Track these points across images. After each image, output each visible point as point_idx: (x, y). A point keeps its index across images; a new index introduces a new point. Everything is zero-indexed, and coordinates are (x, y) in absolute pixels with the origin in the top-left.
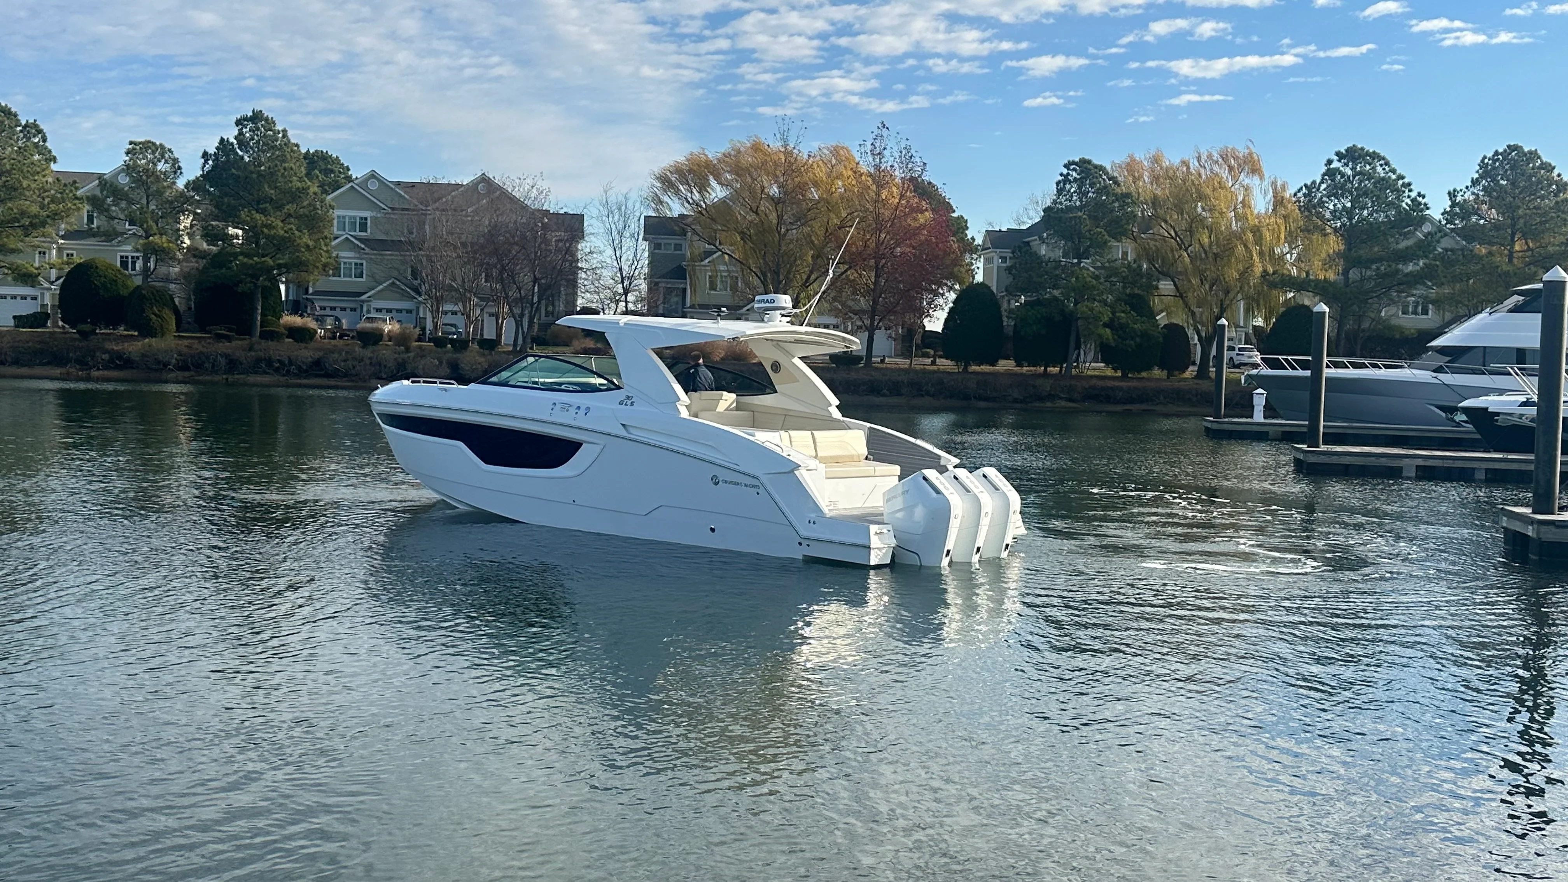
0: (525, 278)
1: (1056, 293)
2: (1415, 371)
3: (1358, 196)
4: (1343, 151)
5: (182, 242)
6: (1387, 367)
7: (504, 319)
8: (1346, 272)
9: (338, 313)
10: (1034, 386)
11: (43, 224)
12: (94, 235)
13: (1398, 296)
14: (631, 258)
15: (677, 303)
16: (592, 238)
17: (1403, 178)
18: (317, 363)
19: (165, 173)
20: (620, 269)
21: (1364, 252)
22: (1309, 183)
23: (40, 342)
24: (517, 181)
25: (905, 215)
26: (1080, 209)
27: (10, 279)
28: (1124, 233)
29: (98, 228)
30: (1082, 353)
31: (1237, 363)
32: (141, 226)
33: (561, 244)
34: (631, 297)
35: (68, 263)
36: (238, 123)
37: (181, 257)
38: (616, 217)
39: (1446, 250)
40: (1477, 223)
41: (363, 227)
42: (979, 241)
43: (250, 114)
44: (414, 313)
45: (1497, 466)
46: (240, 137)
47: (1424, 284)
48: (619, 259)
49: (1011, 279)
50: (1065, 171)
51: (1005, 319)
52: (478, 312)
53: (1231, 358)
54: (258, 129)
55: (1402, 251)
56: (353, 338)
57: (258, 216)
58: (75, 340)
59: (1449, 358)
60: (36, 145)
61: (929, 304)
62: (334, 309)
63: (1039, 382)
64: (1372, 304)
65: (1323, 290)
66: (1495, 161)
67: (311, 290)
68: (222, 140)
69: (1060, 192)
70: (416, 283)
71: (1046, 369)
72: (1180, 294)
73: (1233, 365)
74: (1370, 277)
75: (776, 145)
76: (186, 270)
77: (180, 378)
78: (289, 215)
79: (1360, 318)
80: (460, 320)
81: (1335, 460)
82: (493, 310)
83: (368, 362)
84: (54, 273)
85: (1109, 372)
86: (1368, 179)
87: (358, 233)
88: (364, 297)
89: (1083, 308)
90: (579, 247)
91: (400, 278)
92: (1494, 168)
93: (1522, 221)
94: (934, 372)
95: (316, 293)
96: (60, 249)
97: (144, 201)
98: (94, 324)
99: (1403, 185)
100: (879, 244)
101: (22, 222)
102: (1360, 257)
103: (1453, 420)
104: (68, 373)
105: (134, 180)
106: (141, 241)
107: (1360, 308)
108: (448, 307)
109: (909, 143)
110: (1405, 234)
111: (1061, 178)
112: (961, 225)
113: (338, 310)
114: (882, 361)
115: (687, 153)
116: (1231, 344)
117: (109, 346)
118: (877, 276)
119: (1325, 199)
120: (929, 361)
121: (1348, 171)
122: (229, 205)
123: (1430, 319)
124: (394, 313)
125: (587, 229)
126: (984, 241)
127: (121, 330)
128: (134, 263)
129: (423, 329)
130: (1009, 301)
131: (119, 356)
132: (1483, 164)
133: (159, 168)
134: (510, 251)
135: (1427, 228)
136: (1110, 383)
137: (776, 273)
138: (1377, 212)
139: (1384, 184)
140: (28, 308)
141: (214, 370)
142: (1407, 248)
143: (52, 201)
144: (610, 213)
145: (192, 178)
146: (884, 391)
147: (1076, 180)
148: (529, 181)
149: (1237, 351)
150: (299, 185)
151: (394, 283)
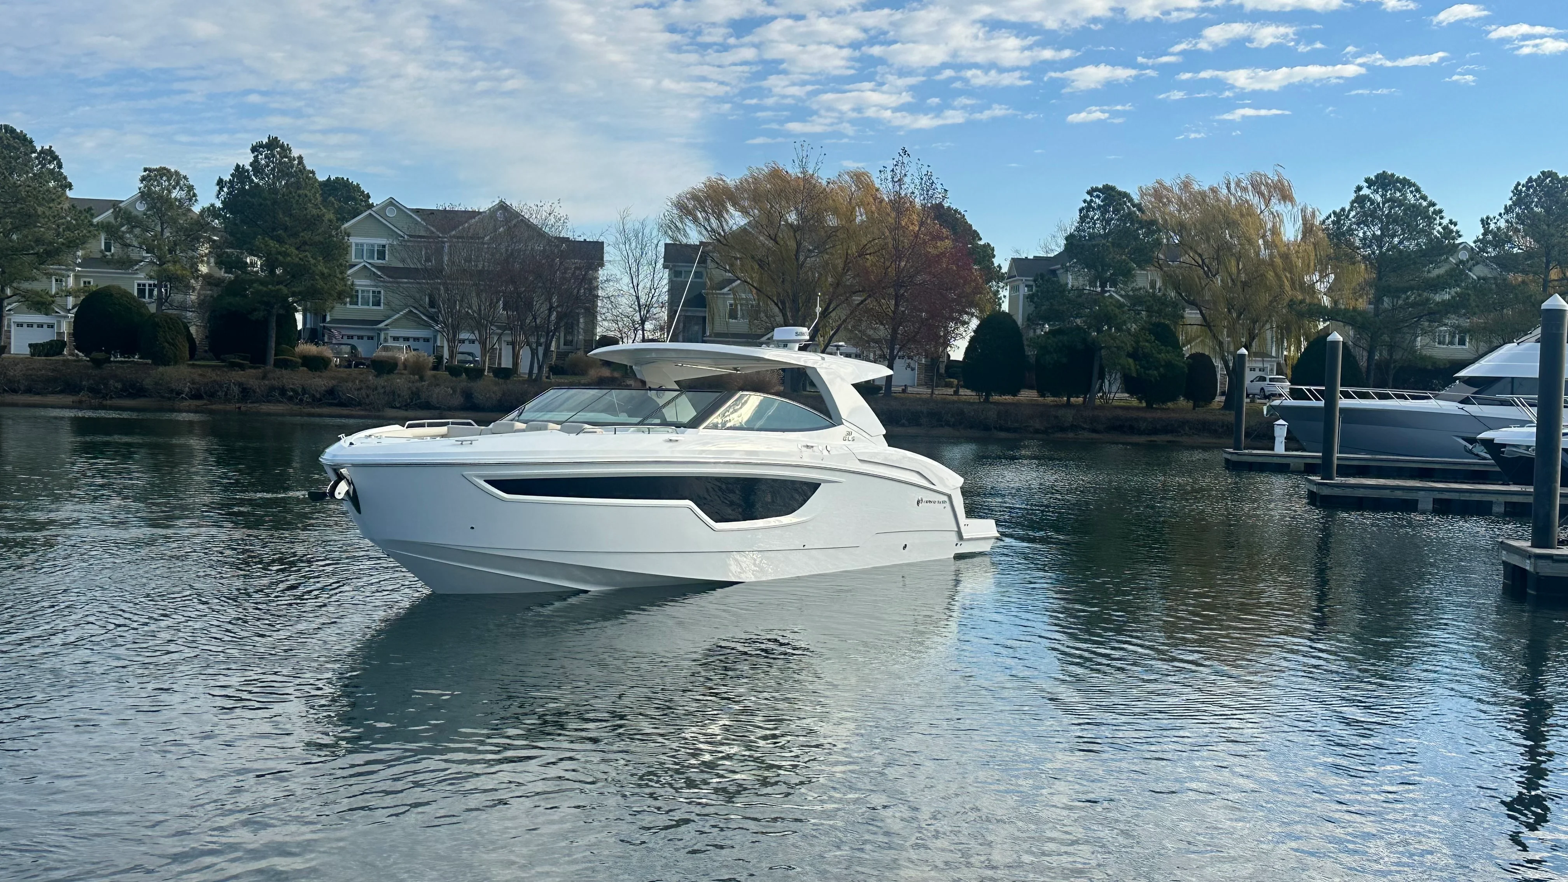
0: (541, 306)
1: (1078, 321)
2: (1442, 403)
3: (1388, 223)
4: (1373, 177)
6: (1414, 398)
7: (520, 347)
8: (1377, 301)
9: (354, 342)
10: (1056, 417)
11: (58, 251)
12: (112, 263)
13: (1433, 326)
14: (648, 285)
15: (697, 331)
16: (611, 266)
17: (1434, 205)
18: (331, 392)
19: (180, 201)
20: (638, 298)
21: (1393, 280)
22: (1338, 210)
23: (53, 370)
24: (535, 208)
25: (925, 242)
26: (1106, 236)
28: (1150, 261)
29: (115, 255)
30: (1106, 383)
31: (1267, 393)
32: (155, 253)
33: (578, 272)
34: (648, 326)
35: (85, 291)
36: (254, 149)
37: (197, 285)
38: (634, 244)
39: (1479, 278)
40: (1511, 252)
41: (381, 255)
42: (1005, 270)
43: (265, 141)
44: (432, 342)
45: (1515, 499)
46: (255, 164)
47: (1456, 313)
48: (636, 287)
49: (1032, 308)
50: (1088, 198)
51: (1028, 348)
52: (495, 340)
53: (1262, 389)
54: (274, 156)
55: (1433, 279)
56: (368, 366)
57: (272, 243)
58: (88, 368)
59: (1476, 389)
60: (52, 171)
61: (951, 332)
62: (352, 337)
63: (1060, 412)
64: (1406, 333)
66: (1528, 189)
67: (328, 319)
68: (238, 166)
69: (1083, 219)
70: (433, 310)
71: (1068, 400)
72: (1207, 324)
73: (1264, 396)
74: (1401, 307)
75: (794, 171)
76: (202, 298)
77: (193, 407)
78: (304, 243)
79: (1392, 348)
80: (476, 349)
81: (1348, 492)
82: (510, 339)
83: (382, 391)
84: (71, 301)
85: (1134, 402)
86: (1399, 206)
87: (376, 261)
88: (381, 325)
89: (1106, 337)
90: (598, 275)
91: (416, 305)
92: (1527, 195)
93: (1556, 249)
94: (954, 402)
95: (333, 321)
96: (77, 277)
97: (159, 229)
98: (108, 351)
99: (1434, 212)
100: (899, 271)
101: (37, 249)
102: (1389, 286)
103: (1475, 453)
104: (80, 402)
105: (151, 208)
106: (156, 269)
107: (1391, 338)
108: (463, 335)
109: (930, 169)
110: (1437, 263)
111: (1084, 205)
112: (987, 252)
113: (355, 338)
114: (904, 391)
115: (704, 179)
116: (1262, 374)
117: (124, 374)
118: (897, 305)
119: (1354, 226)
120: (951, 391)
121: (1379, 199)
122: (244, 232)
123: (1456, 350)
124: (411, 342)
125: (606, 257)
126: (1010, 269)
127: (137, 358)
128: (150, 291)
129: (440, 358)
130: (1031, 330)
131: (133, 384)
132: (1516, 191)
133: (173, 195)
135: (1459, 256)
136: (1135, 414)
137: (795, 301)
138: (1408, 239)
139: (1414, 211)
140: (43, 337)
141: (227, 400)
142: (1438, 276)
143: (68, 228)
144: (627, 240)
145: (207, 205)
146: (903, 421)
147: (1099, 206)
148: (547, 208)
149: (1268, 382)
150: (314, 212)
151: (411, 311)
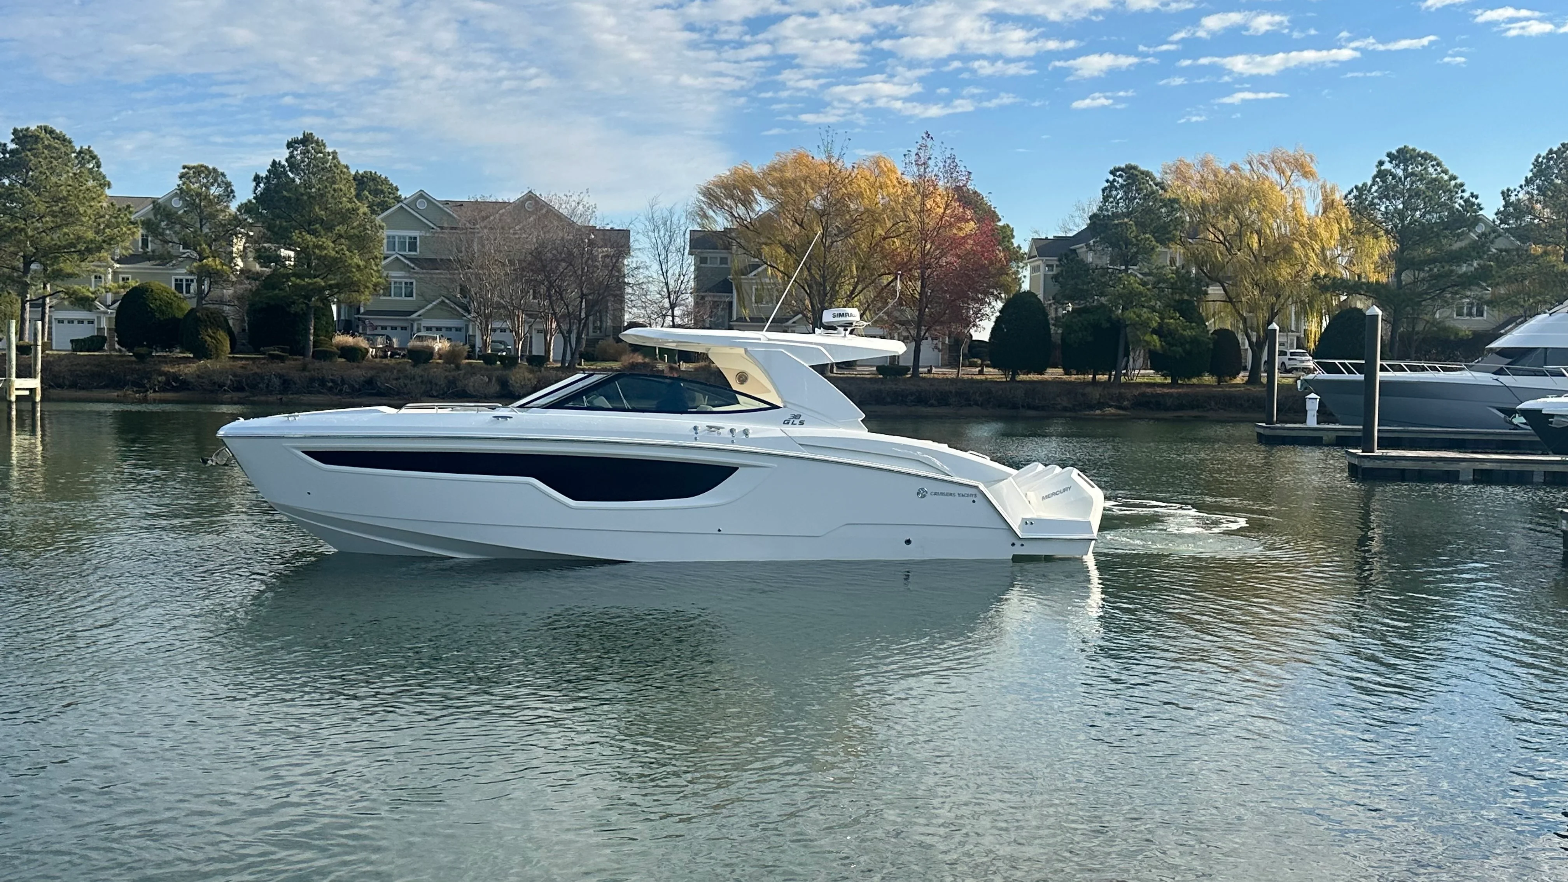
0: (573, 294)
1: (1103, 300)
2: (1475, 374)
3: (1410, 197)
4: (1394, 152)
5: (236, 265)
6: (1445, 369)
7: (552, 335)
8: (1398, 274)
9: (388, 332)
10: (1083, 395)
11: (99, 249)
12: (149, 259)
13: (1453, 298)
14: (677, 272)
15: (723, 317)
16: (638, 253)
17: (1455, 178)
18: (370, 382)
19: (218, 197)
20: (667, 284)
21: (1417, 254)
22: (1360, 185)
23: (97, 366)
24: (564, 198)
25: (951, 224)
26: (1128, 215)
27: (66, 303)
28: (1172, 239)
29: (153, 251)
30: (1131, 360)
31: (1288, 367)
32: (195, 250)
33: (608, 260)
34: (677, 312)
35: (124, 287)
36: (289, 145)
37: (234, 279)
38: (662, 232)
39: (1501, 251)
40: (1532, 223)
41: (413, 246)
42: (1025, 249)
43: (301, 137)
44: (464, 331)
45: (1556, 468)
46: (291, 159)
47: (1479, 285)
48: (665, 274)
49: (1058, 287)
50: (1111, 178)
51: (1052, 328)
52: (527, 329)
53: (1283, 363)
54: (308, 152)
55: (1456, 251)
56: (404, 356)
57: (308, 237)
58: (132, 362)
59: (1510, 360)
60: (90, 171)
61: (976, 313)
62: (385, 328)
63: (1089, 390)
64: (1426, 306)
65: (1375, 292)
66: (1549, 160)
67: (362, 310)
68: (274, 162)
69: (1105, 199)
70: (464, 301)
71: (1094, 377)
72: (1229, 300)
73: (1285, 370)
74: (1423, 279)
75: (820, 158)
76: (240, 292)
77: (236, 399)
78: (340, 236)
79: (1414, 321)
80: (508, 338)
81: (1390, 464)
82: (540, 327)
83: (419, 380)
84: (109, 297)
85: (1159, 379)
86: (1421, 180)
87: (407, 253)
88: (414, 316)
89: (1130, 314)
90: (626, 262)
91: (449, 296)
92: (1549, 167)
94: (981, 381)
95: (367, 312)
96: (115, 273)
97: (198, 225)
98: (150, 346)
99: (1455, 186)
100: (924, 254)
101: (79, 247)
102: (1413, 258)
103: (1511, 423)
104: (124, 396)
105: (187, 204)
106: (195, 264)
107: (1413, 309)
108: (497, 325)
109: (953, 152)
110: (1459, 235)
111: (1107, 185)
112: (1006, 234)
113: (389, 329)
114: (930, 372)
116: (1283, 348)
117: (166, 368)
118: (923, 286)
119: (1376, 201)
120: (977, 370)
121: (1400, 173)
122: (281, 227)
123: (1487, 319)
124: (444, 331)
125: (633, 244)
126: (1031, 249)
127: (177, 353)
128: (188, 286)
129: (473, 347)
130: (1056, 309)
131: (175, 377)
132: (1537, 163)
133: (211, 192)
134: (557, 268)
135: (1480, 229)
136: (1159, 390)
137: (822, 285)
138: (1429, 212)
139: (1435, 185)
140: (84, 332)
141: (269, 391)
142: (1461, 249)
143: (107, 226)
144: (656, 228)
145: (245, 201)
146: (932, 401)
147: (1122, 186)
148: (576, 198)
149: (1289, 356)
150: (349, 206)
151: (443, 301)
